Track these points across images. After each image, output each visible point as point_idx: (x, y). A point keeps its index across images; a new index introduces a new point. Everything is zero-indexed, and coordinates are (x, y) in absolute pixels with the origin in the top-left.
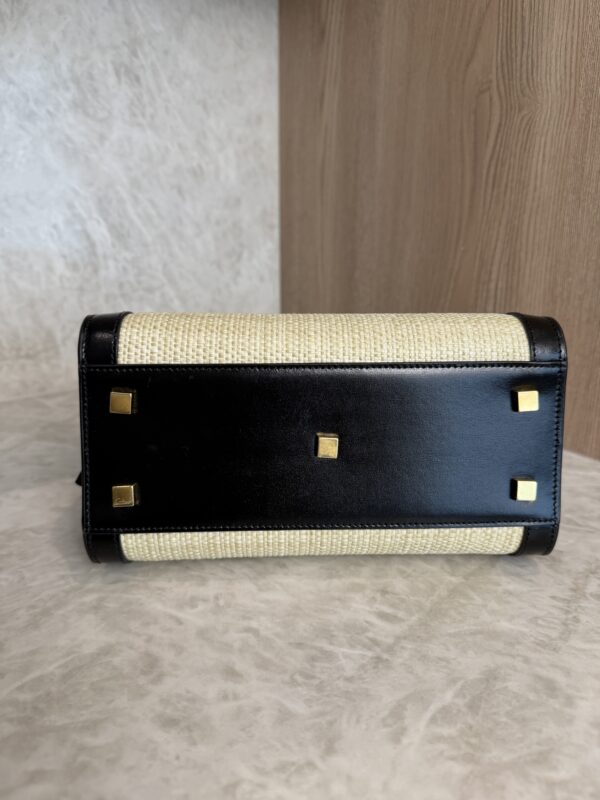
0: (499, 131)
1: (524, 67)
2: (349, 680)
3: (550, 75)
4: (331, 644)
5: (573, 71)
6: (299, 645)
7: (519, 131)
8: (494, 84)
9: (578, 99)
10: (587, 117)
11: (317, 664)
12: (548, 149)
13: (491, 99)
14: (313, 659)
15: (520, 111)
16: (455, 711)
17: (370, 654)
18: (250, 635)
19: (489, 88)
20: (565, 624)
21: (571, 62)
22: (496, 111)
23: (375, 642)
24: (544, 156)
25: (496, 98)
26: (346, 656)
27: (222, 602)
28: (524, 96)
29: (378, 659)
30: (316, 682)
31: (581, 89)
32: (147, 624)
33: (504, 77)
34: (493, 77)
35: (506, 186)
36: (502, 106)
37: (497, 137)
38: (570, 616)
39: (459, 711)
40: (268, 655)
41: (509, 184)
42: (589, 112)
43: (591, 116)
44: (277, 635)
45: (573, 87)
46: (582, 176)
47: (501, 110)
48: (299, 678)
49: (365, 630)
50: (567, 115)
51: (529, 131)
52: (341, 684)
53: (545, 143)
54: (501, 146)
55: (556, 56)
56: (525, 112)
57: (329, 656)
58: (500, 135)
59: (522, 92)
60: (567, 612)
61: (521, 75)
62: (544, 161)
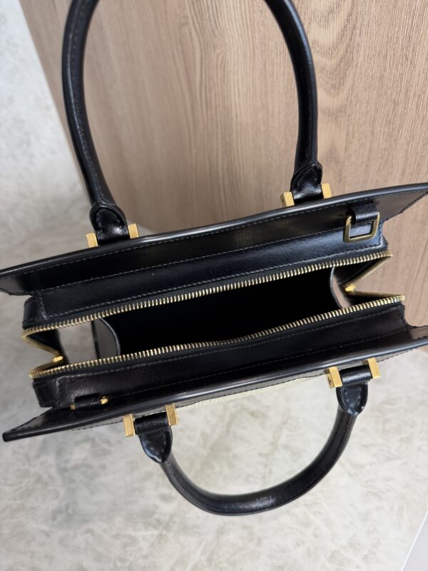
0: (202, 63)
1: (211, 10)
2: (145, 557)
3: (232, 22)
4: (135, 530)
5: (249, 23)
6: (117, 536)
7: (217, 68)
8: (190, 21)
9: (255, 49)
10: (265, 66)
11: (128, 549)
12: (240, 86)
13: (191, 33)
14: (125, 546)
15: (214, 48)
16: (200, 566)
17: (156, 532)
18: (89, 535)
19: (187, 23)
20: (264, 477)
21: (246, 15)
22: (197, 45)
23: (159, 522)
24: (239, 91)
25: (194, 34)
26: (144, 538)
27: (70, 511)
28: (215, 36)
29: (161, 536)
30: (127, 564)
31: (257, 42)
32: (29, 543)
33: (196, 15)
34: (188, 13)
35: (216, 109)
36: (200, 41)
37: (201, 68)
38: (268, 469)
39: (203, 565)
40: (100, 549)
41: (218, 109)
42: (265, 62)
43: (267, 66)
44: (104, 531)
45: (251, 38)
46: (268, 113)
47: (200, 45)
48: (119, 564)
49: (153, 513)
50: (250, 62)
51: (224, 68)
52: (141, 561)
53: (238, 81)
54: (206, 76)
55: (234, 7)
56: (218, 51)
57: (133, 540)
58: (203, 66)
59: (213, 31)
60: (266, 466)
61: (209, 17)
62: (239, 96)
